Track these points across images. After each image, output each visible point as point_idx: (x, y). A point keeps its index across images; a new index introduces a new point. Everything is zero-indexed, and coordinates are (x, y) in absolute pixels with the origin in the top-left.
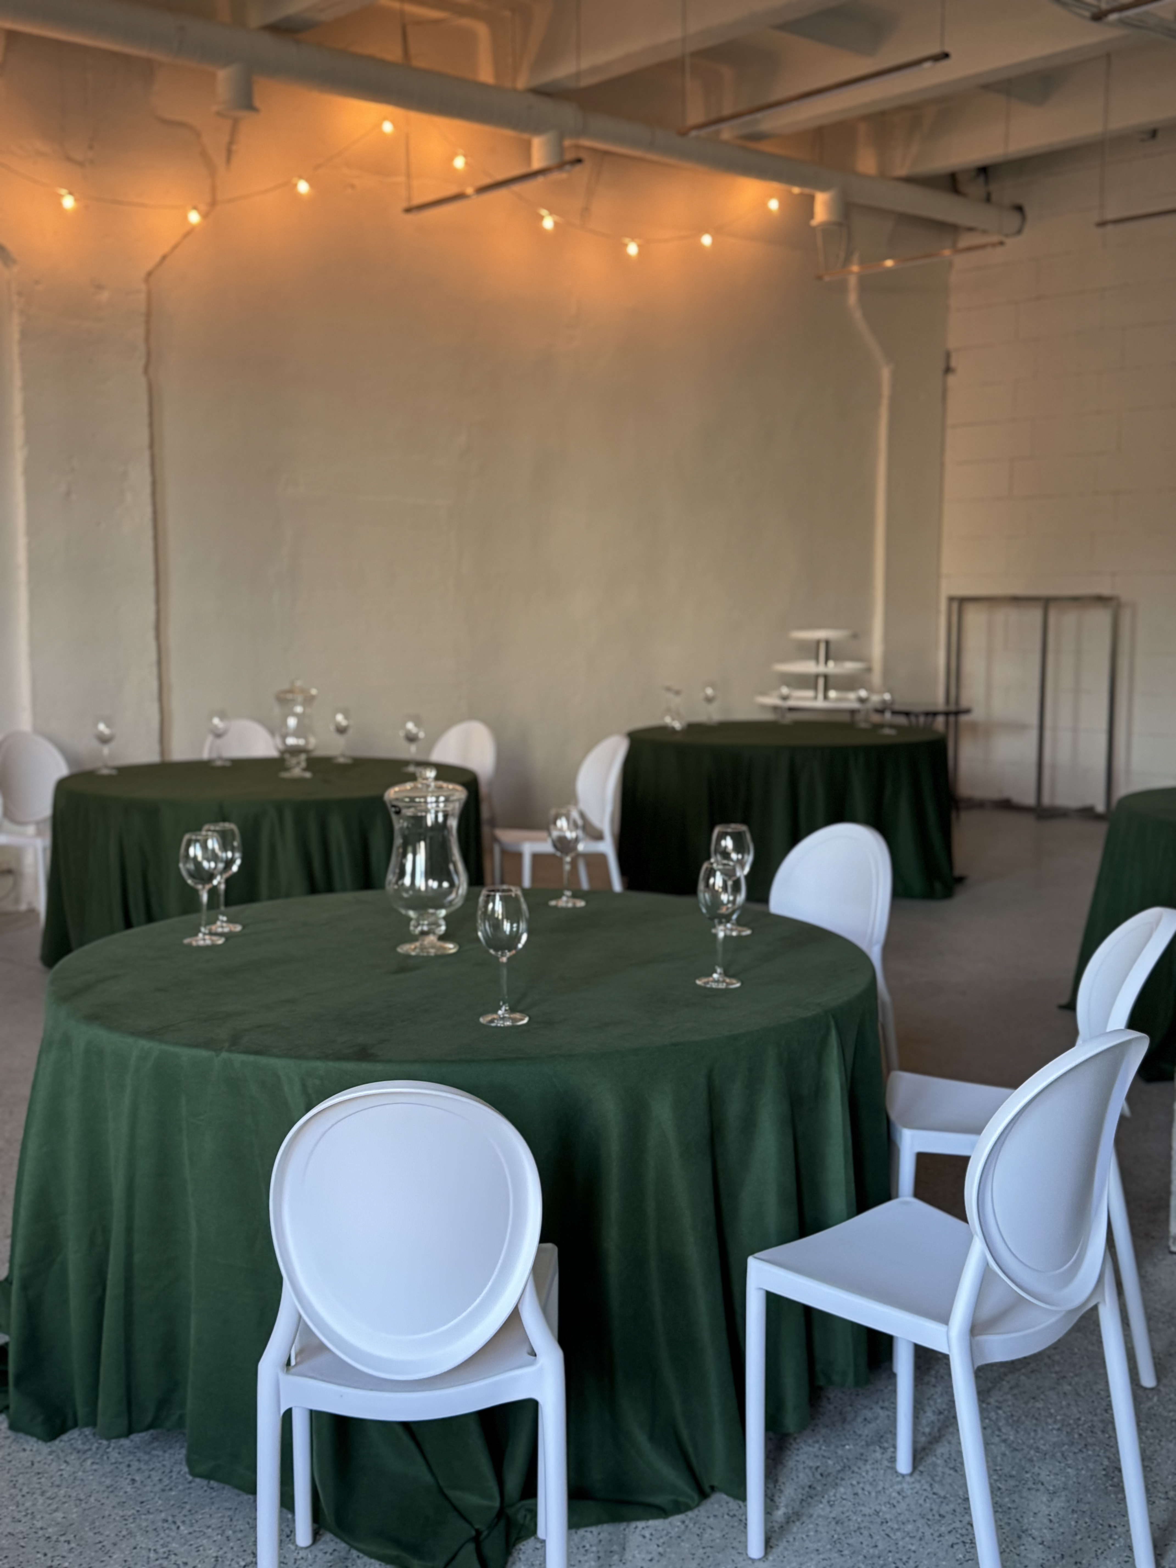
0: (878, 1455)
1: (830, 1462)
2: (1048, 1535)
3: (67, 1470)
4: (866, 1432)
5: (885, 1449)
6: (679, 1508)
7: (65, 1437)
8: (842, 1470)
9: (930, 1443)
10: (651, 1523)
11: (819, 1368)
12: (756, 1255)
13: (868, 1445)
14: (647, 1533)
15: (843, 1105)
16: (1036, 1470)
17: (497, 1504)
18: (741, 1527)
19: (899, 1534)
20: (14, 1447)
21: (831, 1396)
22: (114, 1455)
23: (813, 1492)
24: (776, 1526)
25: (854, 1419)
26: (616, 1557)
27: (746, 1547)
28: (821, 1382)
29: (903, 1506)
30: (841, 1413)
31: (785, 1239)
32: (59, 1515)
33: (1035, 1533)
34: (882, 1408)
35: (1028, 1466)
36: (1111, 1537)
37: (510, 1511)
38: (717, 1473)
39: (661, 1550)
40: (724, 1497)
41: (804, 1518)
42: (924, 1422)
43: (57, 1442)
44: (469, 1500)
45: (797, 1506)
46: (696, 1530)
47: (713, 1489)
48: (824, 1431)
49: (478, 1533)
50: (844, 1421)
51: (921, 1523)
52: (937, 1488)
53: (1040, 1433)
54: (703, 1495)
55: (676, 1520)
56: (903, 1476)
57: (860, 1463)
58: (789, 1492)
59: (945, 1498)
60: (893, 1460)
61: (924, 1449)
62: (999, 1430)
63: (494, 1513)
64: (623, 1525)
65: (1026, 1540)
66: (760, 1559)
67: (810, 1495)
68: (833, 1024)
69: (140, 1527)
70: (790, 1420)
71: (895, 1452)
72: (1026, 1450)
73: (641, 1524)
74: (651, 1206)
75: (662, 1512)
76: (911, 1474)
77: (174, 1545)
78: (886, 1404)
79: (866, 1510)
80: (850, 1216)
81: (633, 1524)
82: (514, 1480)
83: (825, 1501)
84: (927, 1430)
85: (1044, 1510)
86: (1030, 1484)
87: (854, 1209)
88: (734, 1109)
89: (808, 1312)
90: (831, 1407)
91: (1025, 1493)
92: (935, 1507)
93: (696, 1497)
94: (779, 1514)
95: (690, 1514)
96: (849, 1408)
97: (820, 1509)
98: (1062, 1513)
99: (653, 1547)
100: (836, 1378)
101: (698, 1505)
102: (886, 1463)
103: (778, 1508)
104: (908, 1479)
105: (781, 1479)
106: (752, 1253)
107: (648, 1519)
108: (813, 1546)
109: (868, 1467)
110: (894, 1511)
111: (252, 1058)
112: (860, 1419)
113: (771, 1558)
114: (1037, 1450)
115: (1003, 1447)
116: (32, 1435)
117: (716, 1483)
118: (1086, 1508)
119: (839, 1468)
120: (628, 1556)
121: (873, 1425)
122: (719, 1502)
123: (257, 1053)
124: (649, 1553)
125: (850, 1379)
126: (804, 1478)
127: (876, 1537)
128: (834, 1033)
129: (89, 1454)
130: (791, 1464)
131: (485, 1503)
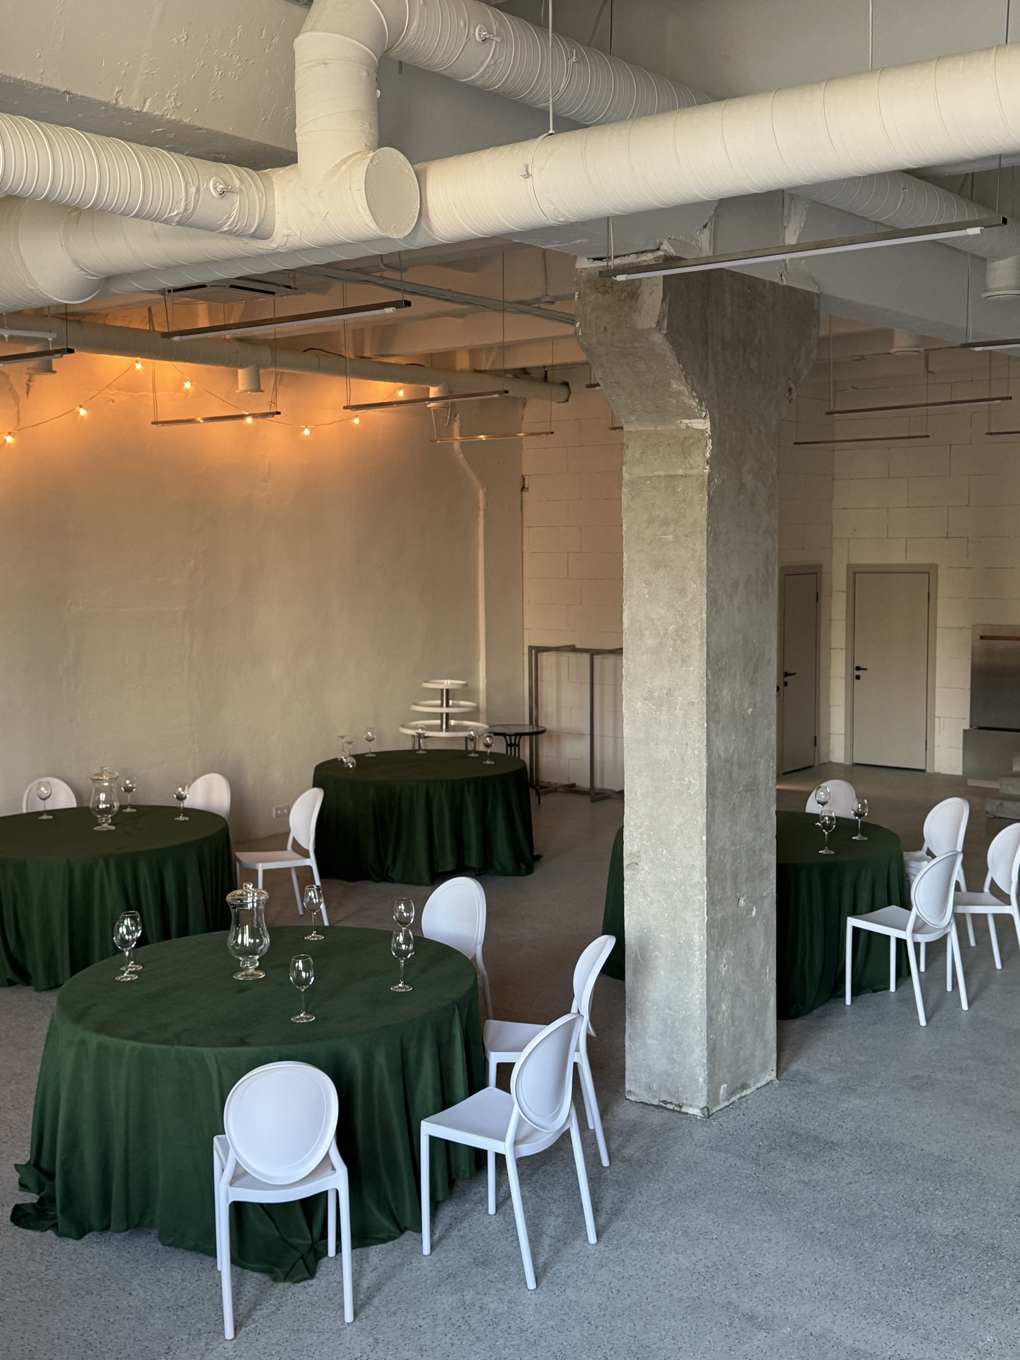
0: (480, 1208)
1: (459, 1213)
2: (554, 1234)
3: (95, 1251)
4: (475, 1198)
5: (483, 1205)
6: (391, 1238)
7: (86, 1237)
8: (464, 1216)
9: (504, 1200)
10: (379, 1246)
11: (452, 1170)
12: (425, 1120)
13: (476, 1204)
14: (377, 1250)
15: (462, 1045)
16: (551, 1207)
17: (310, 1242)
18: (420, 1243)
19: (489, 1239)
20: (63, 1244)
21: (459, 1184)
22: (115, 1243)
23: (451, 1226)
24: (435, 1242)
25: (469, 1193)
26: (364, 1261)
27: (422, 1251)
28: (454, 1176)
29: (491, 1228)
30: (463, 1191)
31: (436, 1111)
32: (99, 1270)
33: (548, 1233)
34: (482, 1187)
35: (547, 1205)
36: (580, 1232)
37: (315, 1246)
38: (408, 1222)
39: (384, 1256)
40: (411, 1232)
41: (447, 1237)
42: (502, 1191)
43: (83, 1239)
44: (297, 1241)
45: (444, 1232)
46: (399, 1247)
47: (406, 1228)
48: (455, 1200)
49: (303, 1255)
50: (465, 1195)
51: (499, 1234)
52: (506, 1219)
53: (554, 1190)
54: (402, 1231)
55: (390, 1243)
56: (492, 1215)
57: (472, 1212)
58: (440, 1228)
59: (510, 1222)
60: (487, 1209)
61: (501, 1203)
62: (536, 1192)
63: (310, 1245)
64: (366, 1248)
65: (544, 1236)
66: (429, 1255)
67: (450, 1227)
68: (456, 1007)
69: (140, 1271)
70: (440, 1195)
71: (488, 1206)
72: (547, 1199)
73: (374, 1247)
74: (376, 1102)
75: (383, 1241)
76: (495, 1214)
77: (160, 1276)
78: (485, 1185)
79: (475, 1231)
80: (466, 1098)
81: (371, 1247)
82: (317, 1232)
83: (456, 1229)
84: (503, 1195)
85: (553, 1223)
86: (548, 1214)
87: (468, 1094)
88: (412, 1053)
89: (447, 1142)
90: (459, 1189)
91: (545, 1217)
92: (505, 1227)
93: (399, 1233)
94: (436, 1237)
95: (396, 1241)
96: (467, 1189)
97: (455, 1233)
98: (560, 1224)
99: (381, 1255)
100: (461, 1174)
101: (399, 1236)
102: (484, 1211)
103: (435, 1234)
104: (494, 1217)
105: (436, 1223)
106: (423, 1119)
107: (377, 1245)
108: (451, 1248)
109: (476, 1213)
110: (488, 1230)
111: (190, 1048)
112: (472, 1193)
113: (433, 1254)
114: (553, 1199)
115: (537, 1199)
116: (69, 1237)
117: (407, 1225)
118: (571, 1221)
119: (462, 1215)
120: (370, 1260)
121: (478, 1195)
122: (409, 1234)
123: (192, 1045)
124: (379, 1258)
125: (467, 1175)
126: (447, 1221)
127: (479, 1242)
128: (457, 1011)
129: (101, 1243)
130: (440, 1215)
131: (305, 1242)
